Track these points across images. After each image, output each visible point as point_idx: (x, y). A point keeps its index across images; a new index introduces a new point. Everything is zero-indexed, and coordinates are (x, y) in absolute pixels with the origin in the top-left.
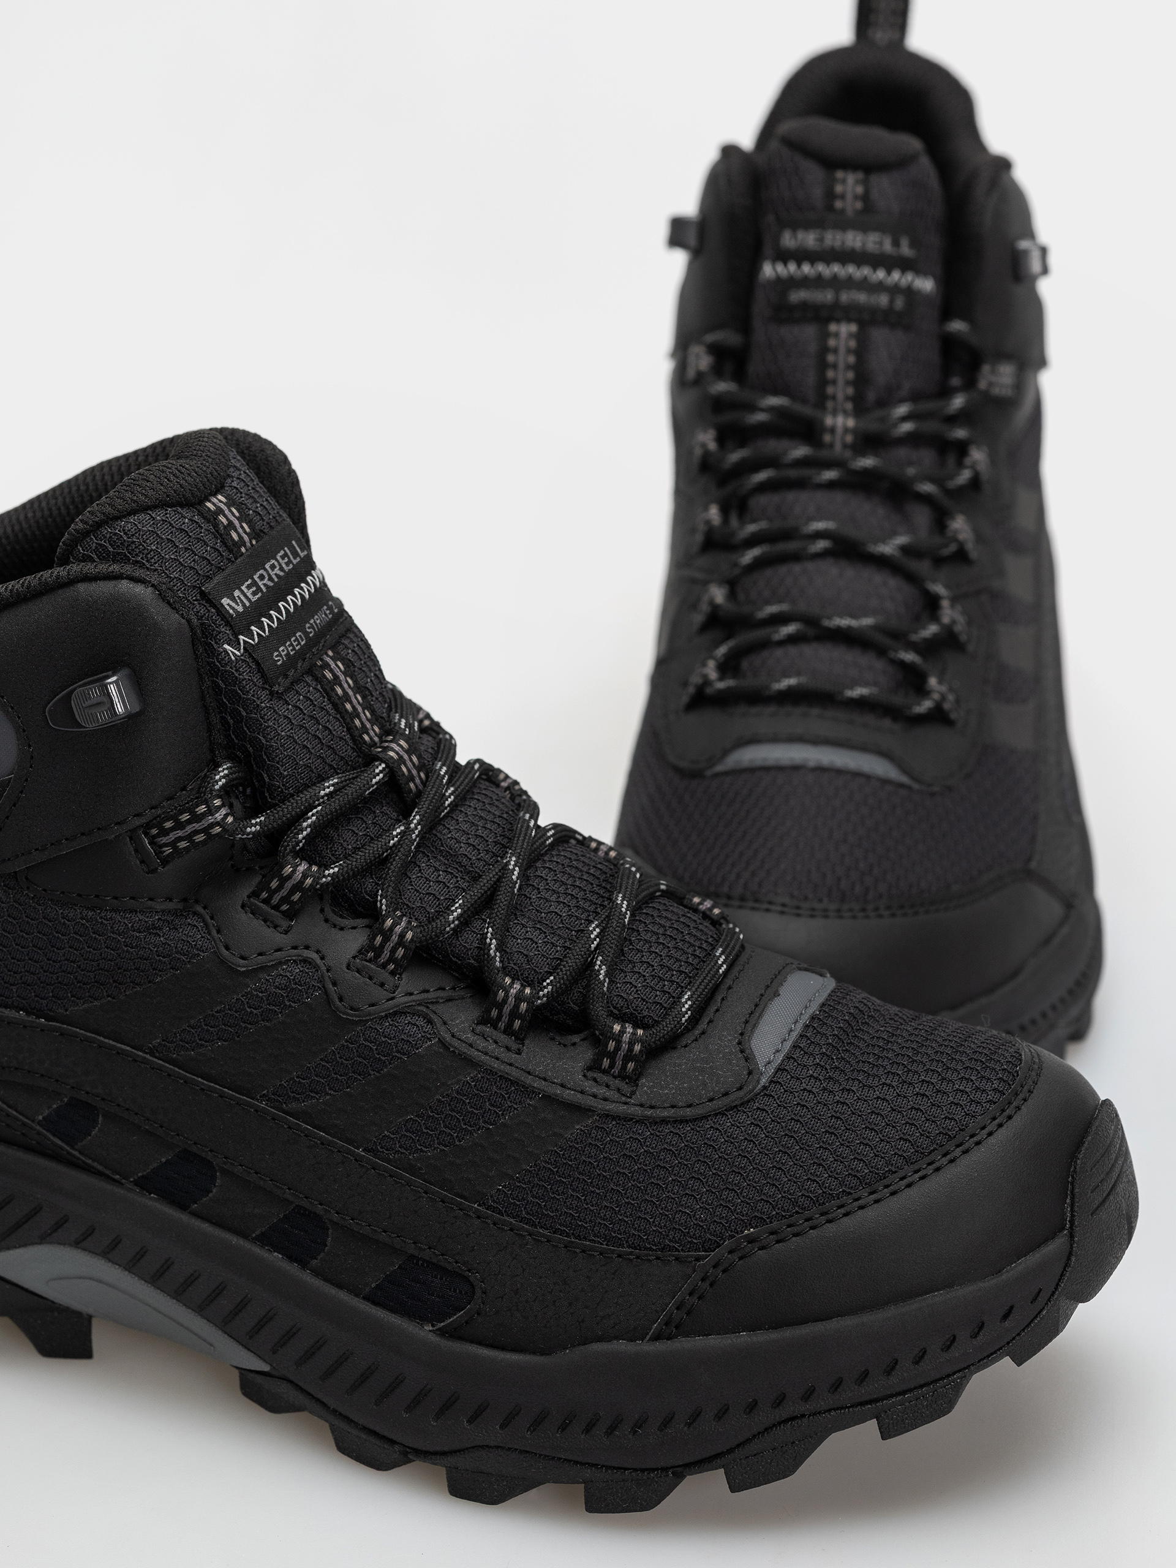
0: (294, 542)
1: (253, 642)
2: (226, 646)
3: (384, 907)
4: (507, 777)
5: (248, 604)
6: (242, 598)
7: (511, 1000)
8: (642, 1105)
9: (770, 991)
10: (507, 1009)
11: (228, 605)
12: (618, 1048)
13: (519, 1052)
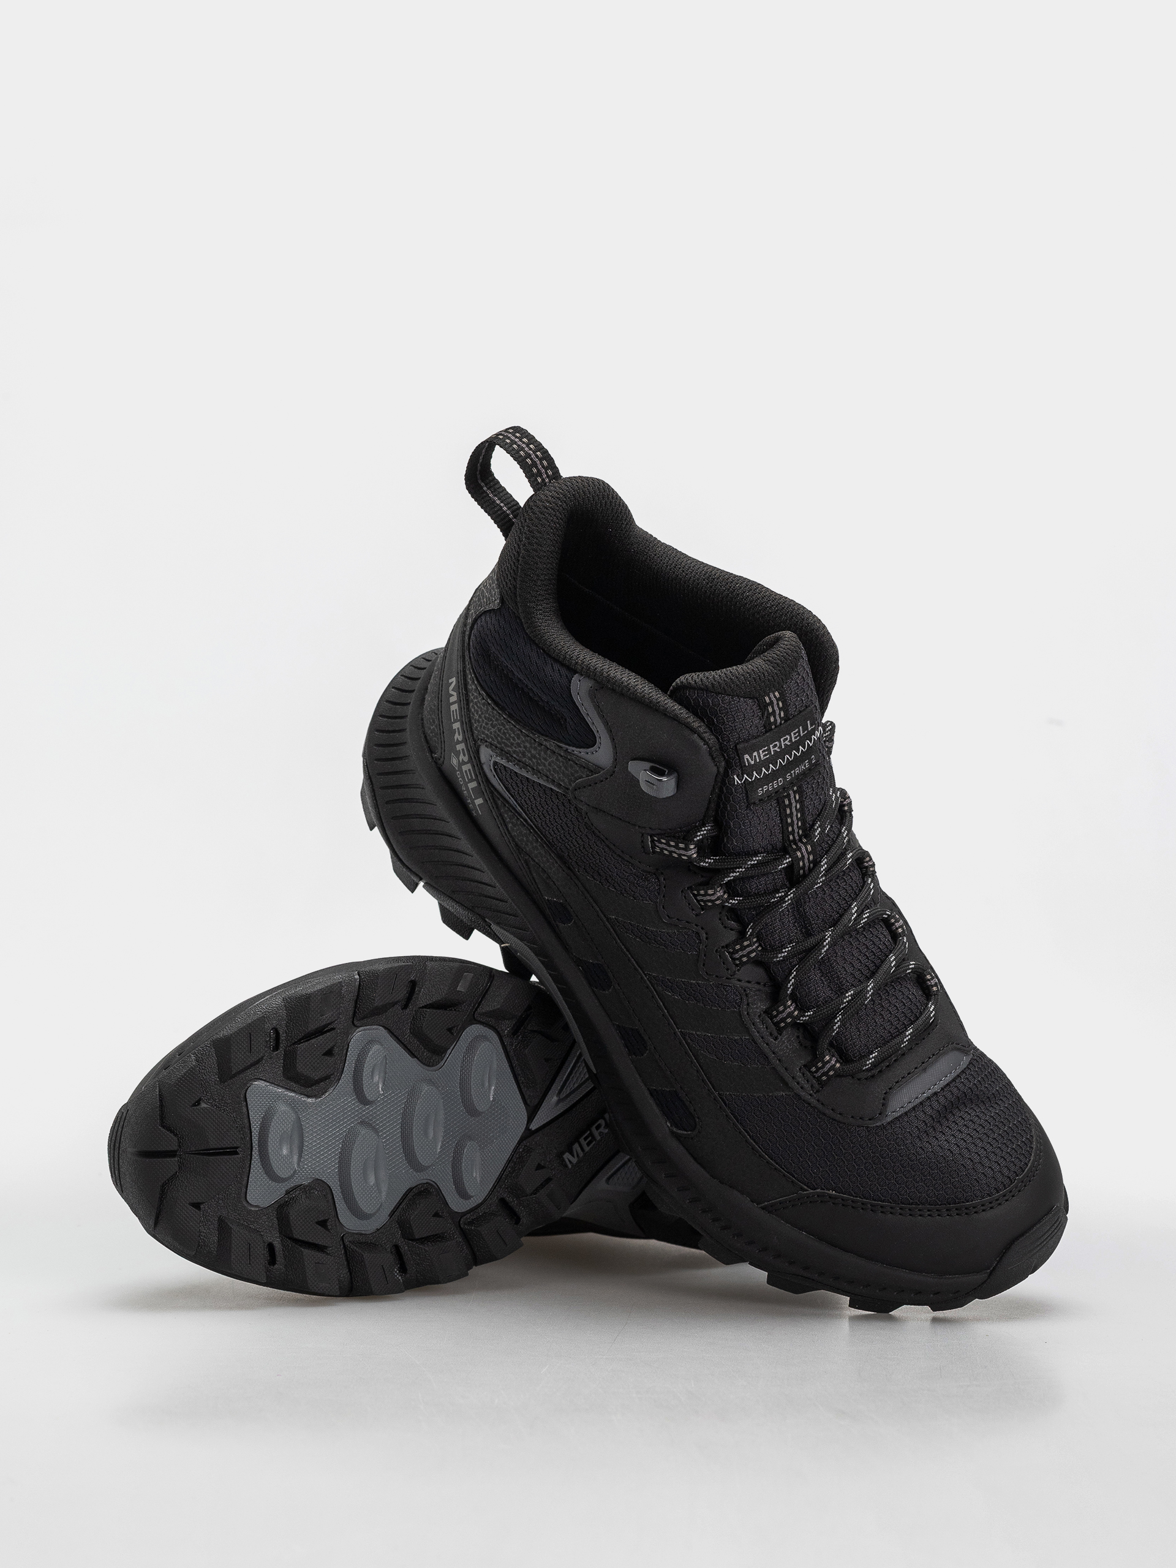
0: (808, 722)
1: (750, 780)
2: (735, 777)
3: (749, 933)
4: (871, 859)
5: (758, 760)
6: (757, 757)
7: (784, 1015)
8: (818, 1101)
9: (936, 1055)
10: (781, 1016)
11: (747, 759)
12: (823, 1067)
13: (776, 1039)
